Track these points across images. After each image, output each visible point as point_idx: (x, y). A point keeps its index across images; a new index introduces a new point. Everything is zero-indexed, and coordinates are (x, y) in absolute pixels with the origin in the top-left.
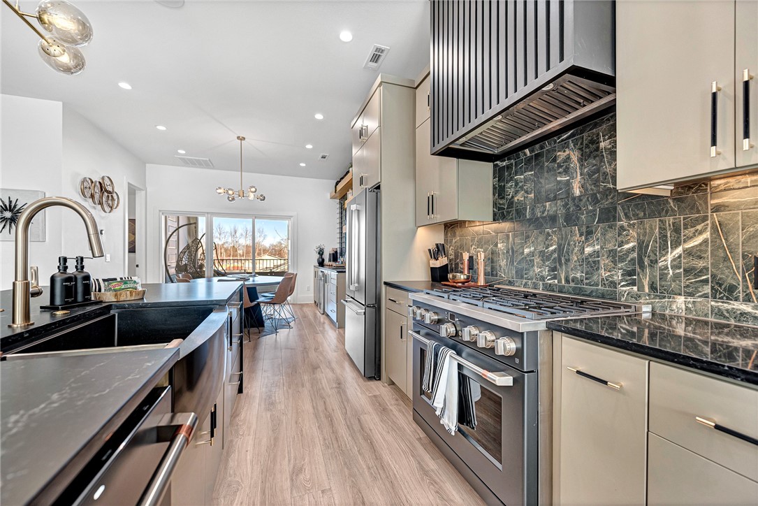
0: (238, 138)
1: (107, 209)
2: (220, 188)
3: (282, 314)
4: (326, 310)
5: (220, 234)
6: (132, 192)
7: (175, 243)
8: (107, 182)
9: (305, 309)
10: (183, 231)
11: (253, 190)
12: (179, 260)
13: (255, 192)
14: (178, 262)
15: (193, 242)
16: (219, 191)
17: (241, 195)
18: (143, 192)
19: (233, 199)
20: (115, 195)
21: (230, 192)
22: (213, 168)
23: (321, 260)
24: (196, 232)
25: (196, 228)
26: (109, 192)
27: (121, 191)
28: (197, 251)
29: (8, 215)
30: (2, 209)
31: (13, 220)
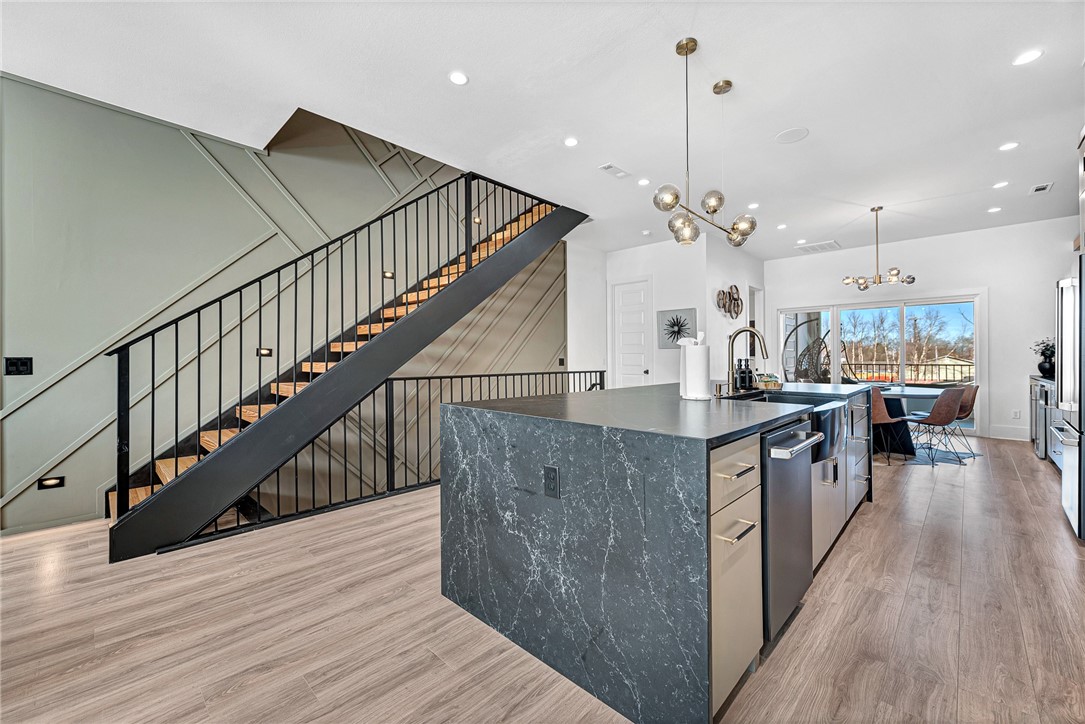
0: (873, 210)
1: (734, 315)
2: (847, 278)
3: (949, 446)
4: (1049, 453)
5: (855, 327)
6: (752, 293)
7: (793, 345)
8: (734, 291)
9: (1003, 447)
10: (802, 330)
11: (895, 272)
12: (799, 362)
13: (898, 274)
14: (797, 368)
15: (814, 342)
16: (847, 281)
17: (878, 281)
18: (762, 292)
19: (866, 287)
20: (739, 302)
21: (861, 281)
22: (841, 247)
23: (1047, 365)
24: (819, 330)
25: (818, 325)
26: (736, 300)
27: (744, 296)
28: (819, 353)
29: (676, 329)
30: (673, 325)
31: (679, 332)
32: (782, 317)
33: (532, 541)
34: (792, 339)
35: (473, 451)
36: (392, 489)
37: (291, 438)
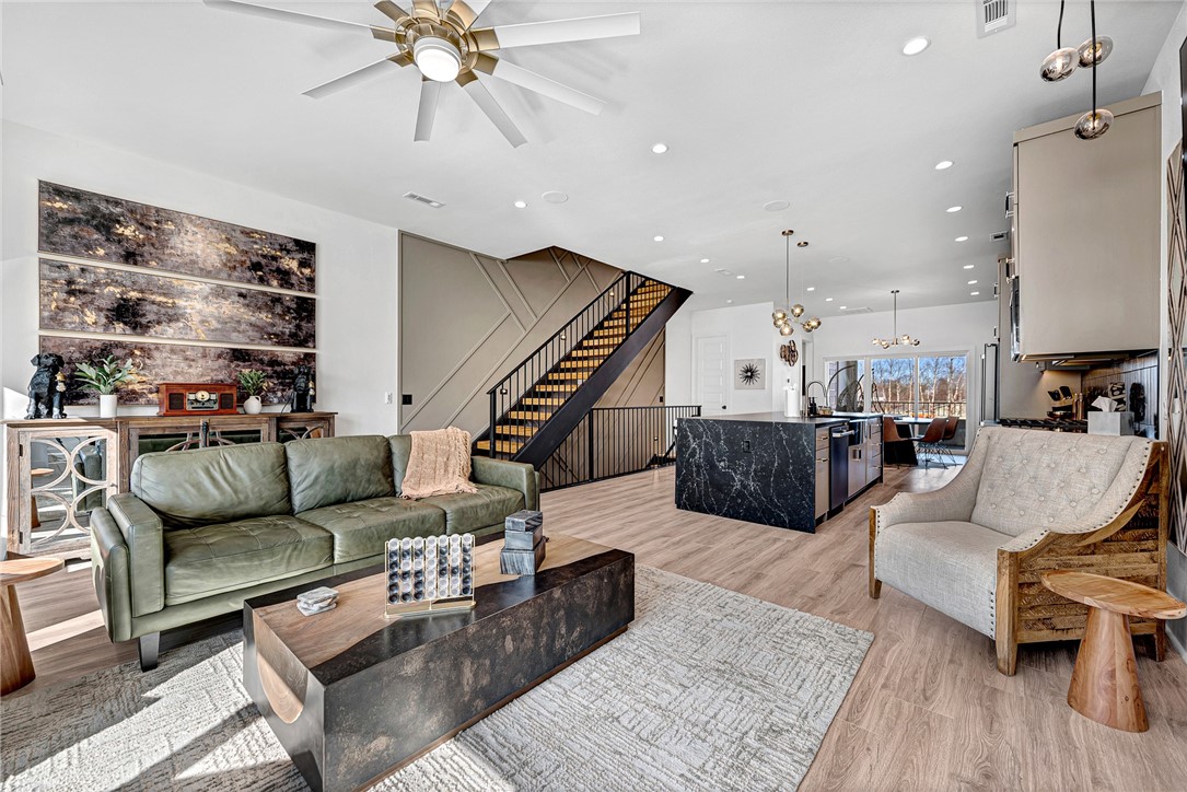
0: (892, 292)
1: (792, 363)
3: (941, 460)
6: (804, 344)
7: (835, 386)
8: (792, 344)
10: (843, 375)
11: (906, 337)
12: (839, 401)
13: (908, 339)
15: (851, 384)
16: (874, 342)
17: (895, 343)
18: (812, 346)
19: (888, 346)
20: (796, 353)
21: (884, 343)
22: (872, 311)
24: (855, 374)
25: (855, 370)
26: (793, 351)
27: (799, 348)
28: (856, 392)
29: (749, 374)
30: (747, 371)
31: (751, 377)
32: (827, 364)
33: (736, 473)
34: (834, 381)
35: (700, 437)
36: (592, 479)
37: (552, 443)
